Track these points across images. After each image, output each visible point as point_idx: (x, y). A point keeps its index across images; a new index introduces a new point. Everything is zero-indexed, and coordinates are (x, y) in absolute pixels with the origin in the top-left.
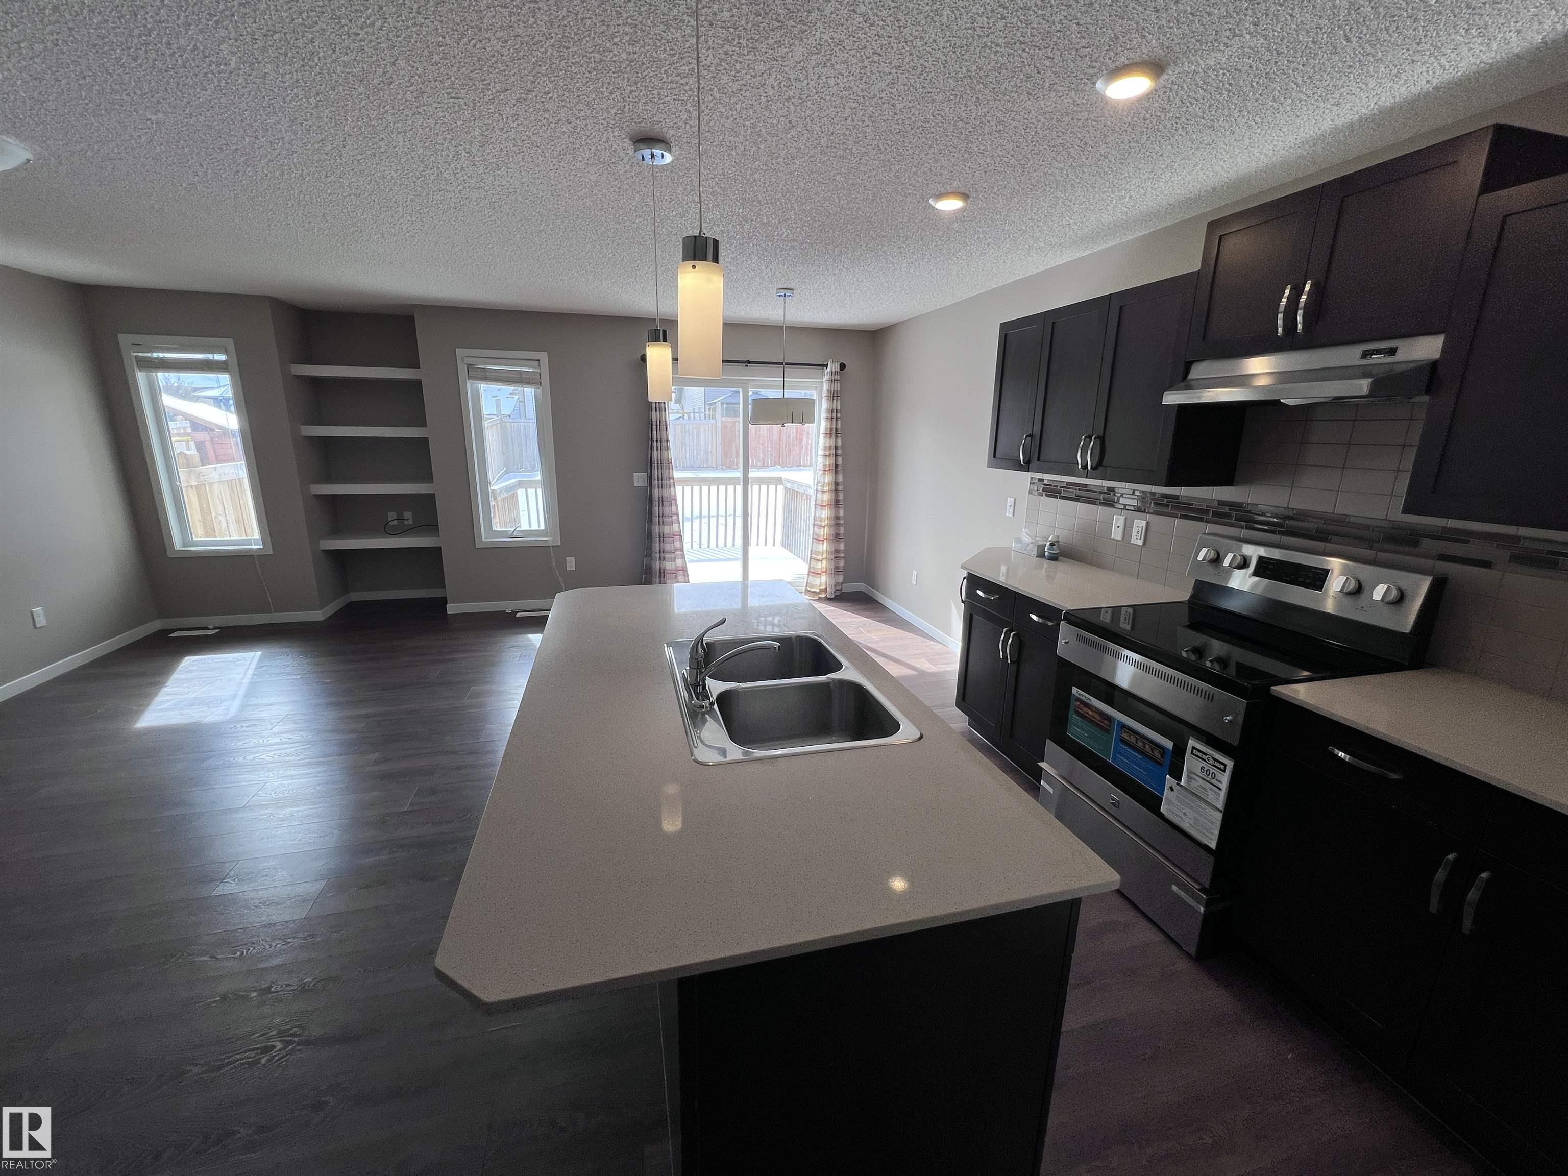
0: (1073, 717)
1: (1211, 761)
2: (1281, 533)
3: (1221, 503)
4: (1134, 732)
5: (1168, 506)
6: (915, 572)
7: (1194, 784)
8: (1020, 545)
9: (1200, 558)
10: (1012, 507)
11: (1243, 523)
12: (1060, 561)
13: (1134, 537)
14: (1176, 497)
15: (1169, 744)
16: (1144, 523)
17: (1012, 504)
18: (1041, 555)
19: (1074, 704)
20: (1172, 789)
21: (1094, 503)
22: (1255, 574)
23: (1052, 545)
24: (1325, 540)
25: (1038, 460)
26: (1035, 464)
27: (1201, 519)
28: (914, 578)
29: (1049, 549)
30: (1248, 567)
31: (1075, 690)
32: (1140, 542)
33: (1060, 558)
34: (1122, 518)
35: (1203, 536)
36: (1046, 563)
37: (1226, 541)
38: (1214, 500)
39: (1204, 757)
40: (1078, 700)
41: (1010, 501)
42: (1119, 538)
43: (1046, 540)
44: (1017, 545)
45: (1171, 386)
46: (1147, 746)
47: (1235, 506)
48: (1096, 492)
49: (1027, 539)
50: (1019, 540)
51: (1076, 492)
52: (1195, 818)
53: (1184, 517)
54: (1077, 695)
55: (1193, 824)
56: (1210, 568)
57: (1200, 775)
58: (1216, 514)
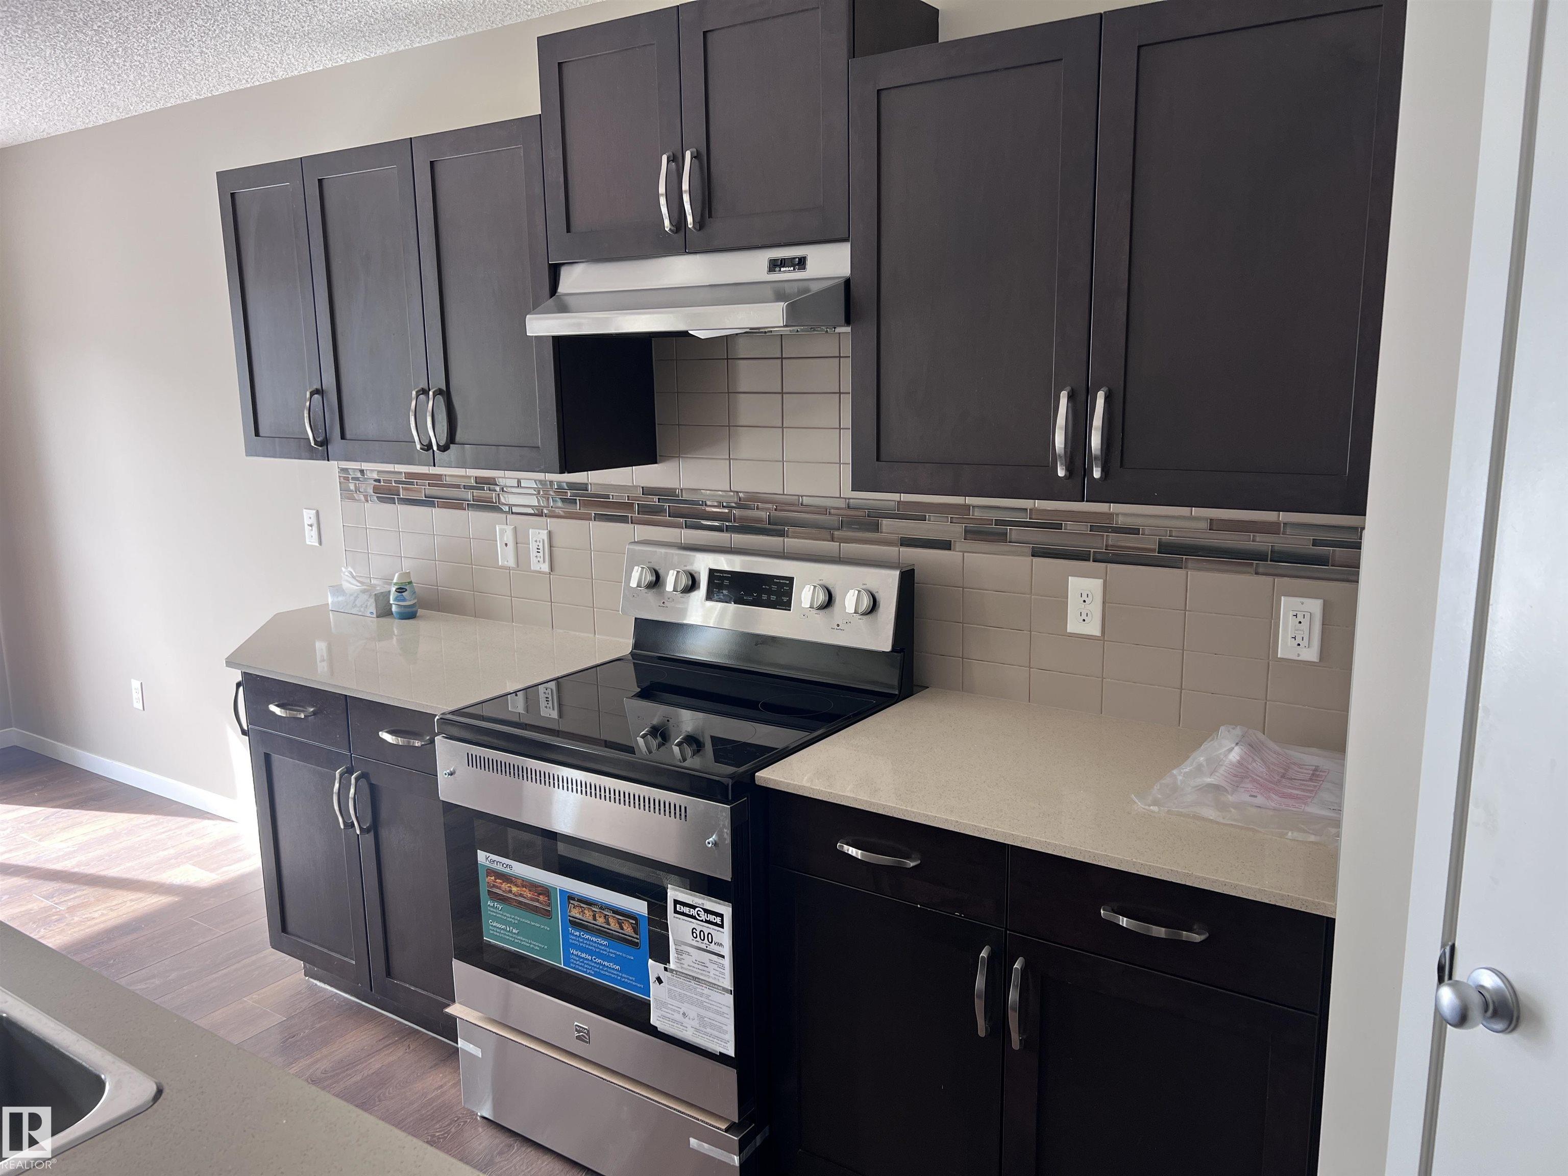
0: (489, 906)
1: (703, 916)
2: (728, 529)
3: (647, 491)
4: (589, 903)
5: (574, 501)
6: (135, 684)
7: (687, 961)
8: (341, 599)
9: (634, 584)
10: (315, 528)
11: (681, 520)
12: (421, 617)
13: (533, 560)
14: (584, 487)
15: (639, 907)
16: (544, 535)
17: (313, 520)
18: (384, 612)
19: (485, 881)
20: (659, 980)
21: (459, 507)
22: (709, 597)
23: (401, 590)
24: (781, 534)
25: (343, 437)
26: (337, 444)
27: (623, 520)
28: (136, 696)
29: (396, 599)
30: (699, 587)
31: (482, 856)
32: (545, 567)
33: (420, 612)
34: (509, 530)
35: (631, 547)
36: (397, 626)
37: (663, 550)
38: (637, 487)
39: (693, 912)
40: (490, 872)
41: (308, 516)
42: (511, 563)
43: (388, 580)
44: (336, 600)
45: (535, 307)
46: (611, 920)
47: (666, 494)
48: (458, 486)
49: (351, 586)
50: (337, 590)
51: (423, 490)
52: (698, 1015)
53: (600, 517)
54: (488, 864)
55: (697, 1026)
56: (650, 595)
57: (694, 943)
58: (644, 509)
